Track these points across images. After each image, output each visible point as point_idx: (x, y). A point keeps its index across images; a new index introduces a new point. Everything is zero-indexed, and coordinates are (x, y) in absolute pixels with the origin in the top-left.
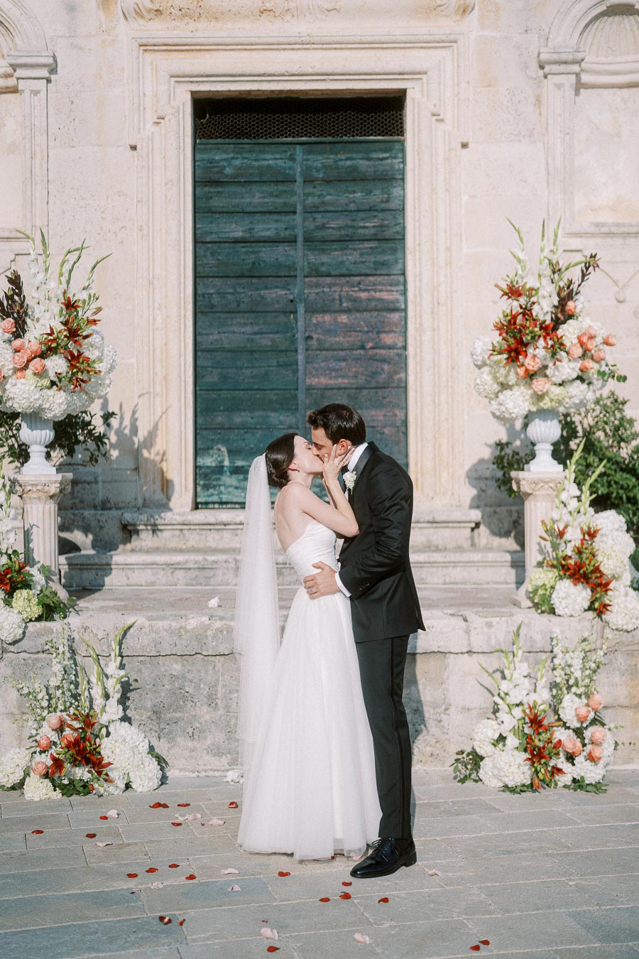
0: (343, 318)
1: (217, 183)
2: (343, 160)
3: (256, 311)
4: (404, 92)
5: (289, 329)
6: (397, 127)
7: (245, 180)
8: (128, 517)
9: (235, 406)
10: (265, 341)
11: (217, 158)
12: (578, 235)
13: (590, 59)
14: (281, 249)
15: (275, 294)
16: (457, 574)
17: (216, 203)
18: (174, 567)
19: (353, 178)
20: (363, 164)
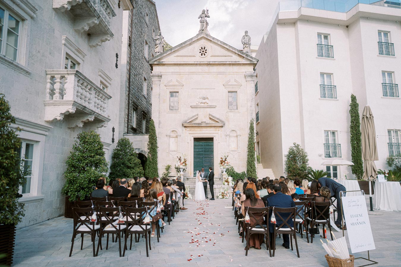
0: (208, 159)
1: (196, 146)
2: (208, 144)
3: (199, 158)
4: (213, 138)
5: (203, 160)
6: (213, 140)
7: (199, 145)
8: (188, 178)
9: (197, 167)
10: (200, 161)
11: (196, 143)
12: (230, 151)
13: (231, 135)
14: (202, 152)
15: (201, 156)
16: (218, 183)
17: (196, 148)
18: (192, 182)
19: (209, 145)
20: (210, 144)
